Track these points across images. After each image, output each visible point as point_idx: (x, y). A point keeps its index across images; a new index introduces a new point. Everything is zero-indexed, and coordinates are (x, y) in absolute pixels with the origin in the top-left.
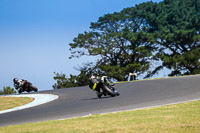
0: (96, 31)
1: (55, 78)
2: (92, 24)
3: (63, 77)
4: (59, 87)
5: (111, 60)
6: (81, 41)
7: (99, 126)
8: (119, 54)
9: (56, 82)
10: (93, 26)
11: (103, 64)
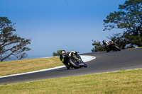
0: (123, 10)
1: (93, 44)
2: (120, 6)
3: (99, 44)
4: (96, 51)
5: (134, 32)
6: (112, 18)
7: (125, 78)
8: (139, 27)
9: (94, 47)
10: (121, 7)
11: (128, 34)
